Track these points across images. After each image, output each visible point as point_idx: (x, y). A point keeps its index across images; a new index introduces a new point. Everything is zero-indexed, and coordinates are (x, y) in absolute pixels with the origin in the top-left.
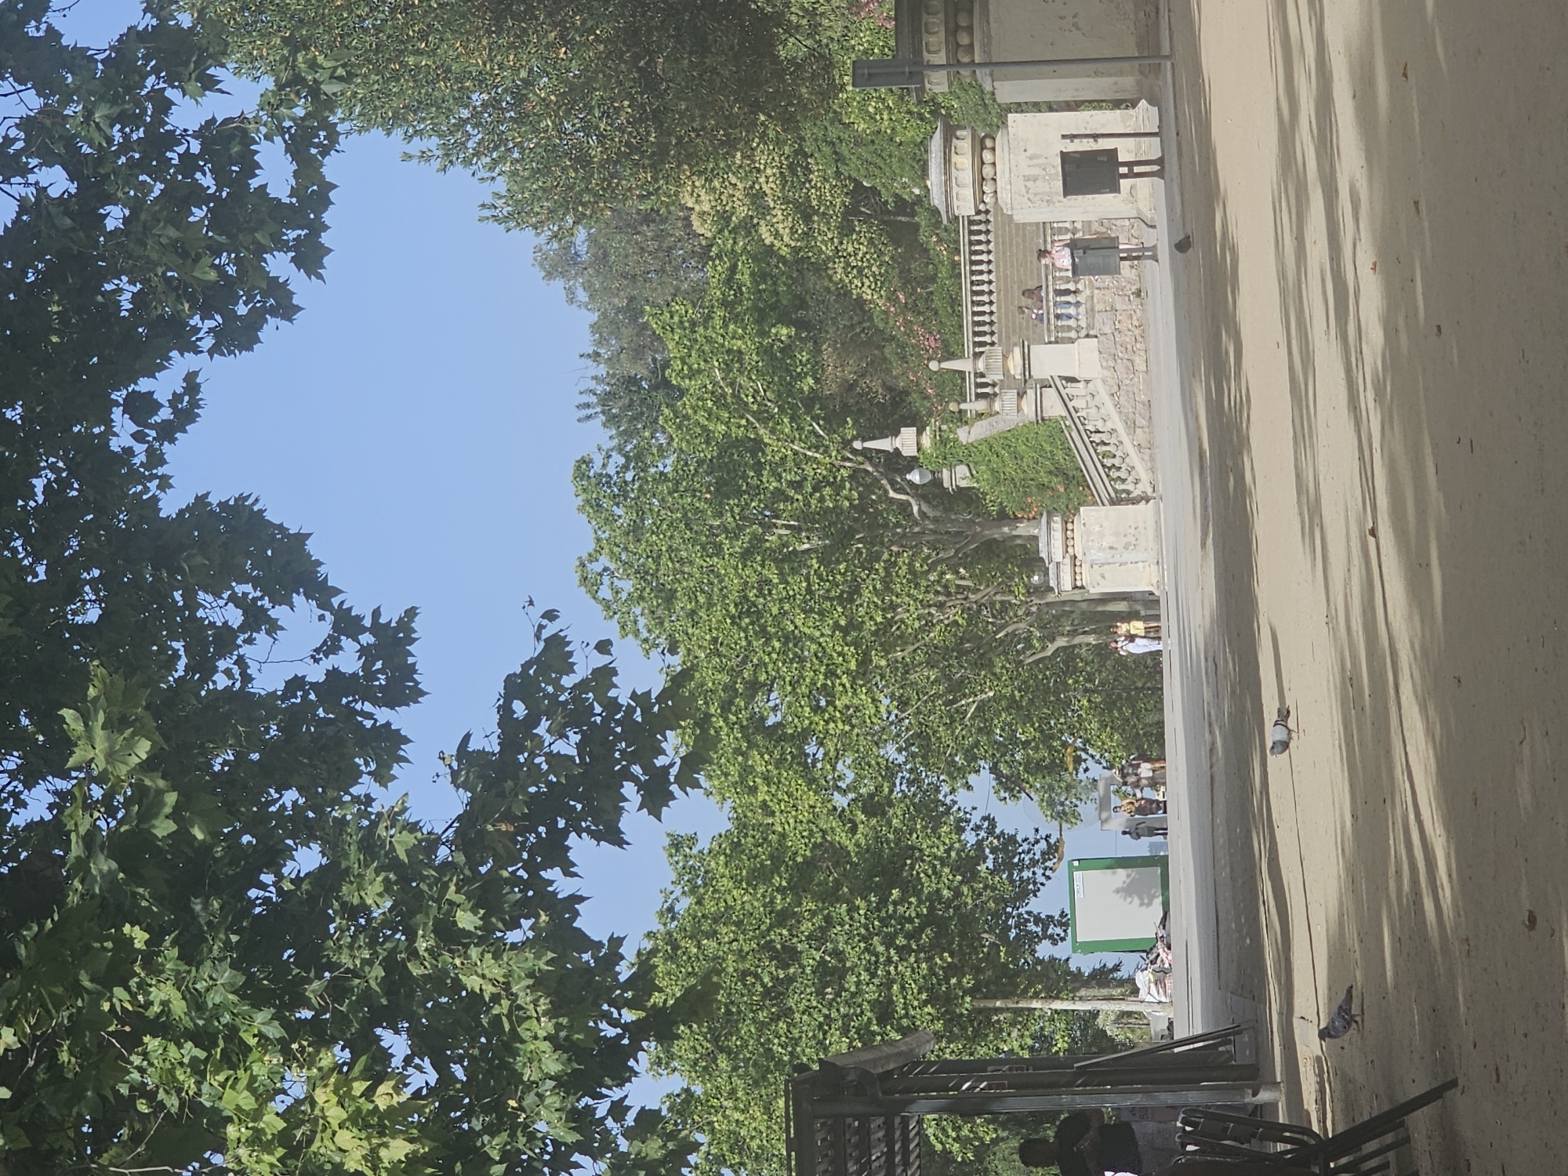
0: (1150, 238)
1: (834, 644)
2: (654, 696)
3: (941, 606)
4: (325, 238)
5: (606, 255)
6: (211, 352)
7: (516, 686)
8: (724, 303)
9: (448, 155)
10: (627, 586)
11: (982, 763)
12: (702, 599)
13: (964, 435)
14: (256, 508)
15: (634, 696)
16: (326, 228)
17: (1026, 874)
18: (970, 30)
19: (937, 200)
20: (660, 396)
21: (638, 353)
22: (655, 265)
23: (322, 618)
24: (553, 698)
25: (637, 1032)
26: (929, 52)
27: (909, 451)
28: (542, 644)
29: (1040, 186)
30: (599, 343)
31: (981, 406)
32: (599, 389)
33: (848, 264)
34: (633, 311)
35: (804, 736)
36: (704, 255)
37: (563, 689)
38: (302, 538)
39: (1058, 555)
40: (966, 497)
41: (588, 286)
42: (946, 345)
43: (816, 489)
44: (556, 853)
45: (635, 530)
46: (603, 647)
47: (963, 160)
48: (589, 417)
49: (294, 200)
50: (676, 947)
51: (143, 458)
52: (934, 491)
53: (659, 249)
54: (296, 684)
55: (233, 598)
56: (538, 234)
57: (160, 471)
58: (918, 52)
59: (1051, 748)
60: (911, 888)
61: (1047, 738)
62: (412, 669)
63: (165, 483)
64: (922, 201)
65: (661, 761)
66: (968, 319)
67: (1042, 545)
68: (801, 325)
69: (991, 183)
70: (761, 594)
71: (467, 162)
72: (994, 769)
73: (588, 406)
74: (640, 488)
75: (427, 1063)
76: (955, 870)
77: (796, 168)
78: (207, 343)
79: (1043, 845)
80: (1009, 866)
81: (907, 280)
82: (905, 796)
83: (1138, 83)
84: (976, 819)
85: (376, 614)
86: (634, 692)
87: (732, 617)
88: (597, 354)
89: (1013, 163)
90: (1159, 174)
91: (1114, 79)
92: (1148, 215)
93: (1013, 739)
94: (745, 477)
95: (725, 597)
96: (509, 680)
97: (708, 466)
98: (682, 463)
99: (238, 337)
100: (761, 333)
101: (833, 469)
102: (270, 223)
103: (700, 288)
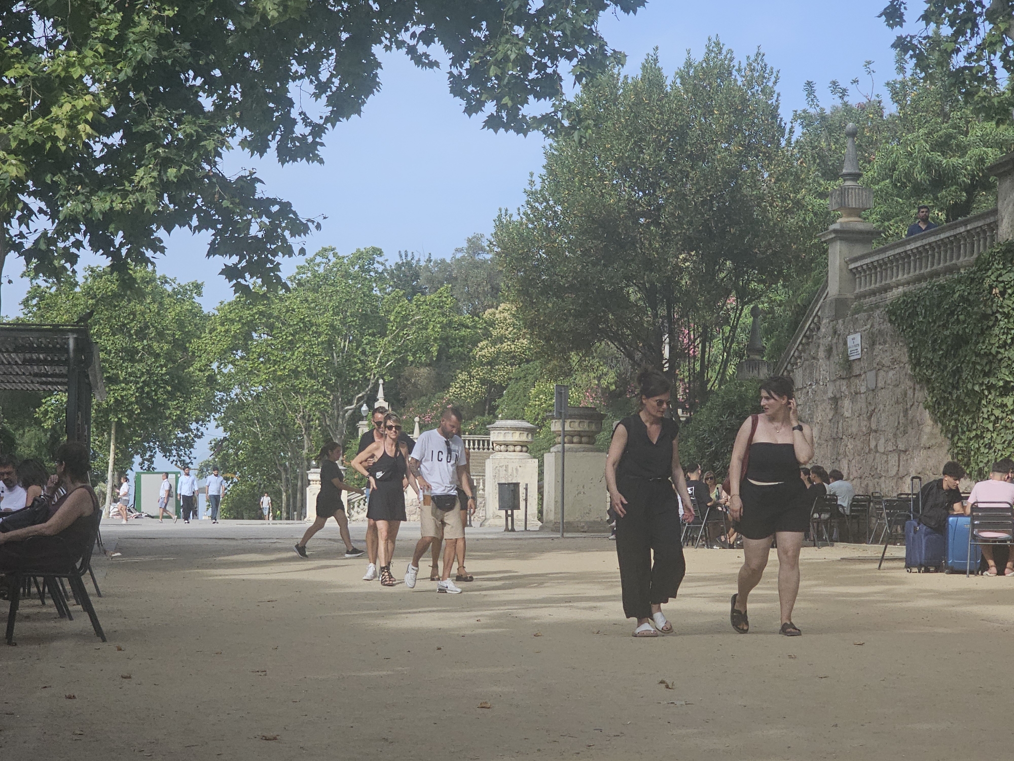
1: (289, 365)
2: (278, 273)
3: (303, 417)
4: (502, 130)
5: (477, 267)
6: (451, 73)
7: (286, 207)
8: (450, 322)
9: (532, 193)
10: (321, 270)
11: (229, 434)
12: (313, 305)
14: (375, 90)
15: (278, 264)
16: (506, 131)
17: (174, 452)
18: (580, 443)
19: (498, 423)
20: (409, 290)
21: (430, 280)
22: (472, 290)
23: (321, 118)
24: (279, 226)
26: (571, 422)
28: (305, 222)
29: (503, 473)
30: (436, 262)
32: (414, 262)
33: (466, 381)
34: (451, 279)
35: (246, 349)
36: (474, 313)
37: (283, 231)
38: (359, 112)
40: (354, 431)
41: (463, 258)
43: (361, 361)
44: (205, 223)
45: (347, 275)
46: (302, 251)
47: (516, 437)
48: (401, 256)
49: (520, 117)
50: (148, 282)
51: (400, 39)
52: (357, 416)
53: (479, 293)
54: (291, 103)
55: (332, 75)
56: (492, 235)
57: (394, 46)
58: (571, 417)
59: (234, 466)
60: (172, 396)
61: (239, 465)
62: (295, 160)
63: (388, 48)
64: (496, 417)
65: (247, 276)
68: (439, 357)
69: (505, 449)
70: (314, 332)
71: (528, 203)
72: (225, 439)
73: (406, 256)
74: (367, 279)
75: (103, 153)
76: (179, 417)
77: (513, 359)
78: (455, 72)
79: (188, 461)
80: (180, 444)
82: (215, 396)
83: (551, 521)
84: (202, 429)
85: (322, 144)
86: (280, 264)
87: (304, 319)
88: (431, 261)
89: (515, 461)
90: (507, 530)
91: (553, 509)
92: (487, 523)
93: (239, 449)
94: (369, 328)
95: (314, 316)
96: (289, 204)
97: (375, 310)
98: (377, 299)
99: (457, 86)
100: (436, 339)
101: (371, 369)
102: (510, 104)
103: (459, 311)
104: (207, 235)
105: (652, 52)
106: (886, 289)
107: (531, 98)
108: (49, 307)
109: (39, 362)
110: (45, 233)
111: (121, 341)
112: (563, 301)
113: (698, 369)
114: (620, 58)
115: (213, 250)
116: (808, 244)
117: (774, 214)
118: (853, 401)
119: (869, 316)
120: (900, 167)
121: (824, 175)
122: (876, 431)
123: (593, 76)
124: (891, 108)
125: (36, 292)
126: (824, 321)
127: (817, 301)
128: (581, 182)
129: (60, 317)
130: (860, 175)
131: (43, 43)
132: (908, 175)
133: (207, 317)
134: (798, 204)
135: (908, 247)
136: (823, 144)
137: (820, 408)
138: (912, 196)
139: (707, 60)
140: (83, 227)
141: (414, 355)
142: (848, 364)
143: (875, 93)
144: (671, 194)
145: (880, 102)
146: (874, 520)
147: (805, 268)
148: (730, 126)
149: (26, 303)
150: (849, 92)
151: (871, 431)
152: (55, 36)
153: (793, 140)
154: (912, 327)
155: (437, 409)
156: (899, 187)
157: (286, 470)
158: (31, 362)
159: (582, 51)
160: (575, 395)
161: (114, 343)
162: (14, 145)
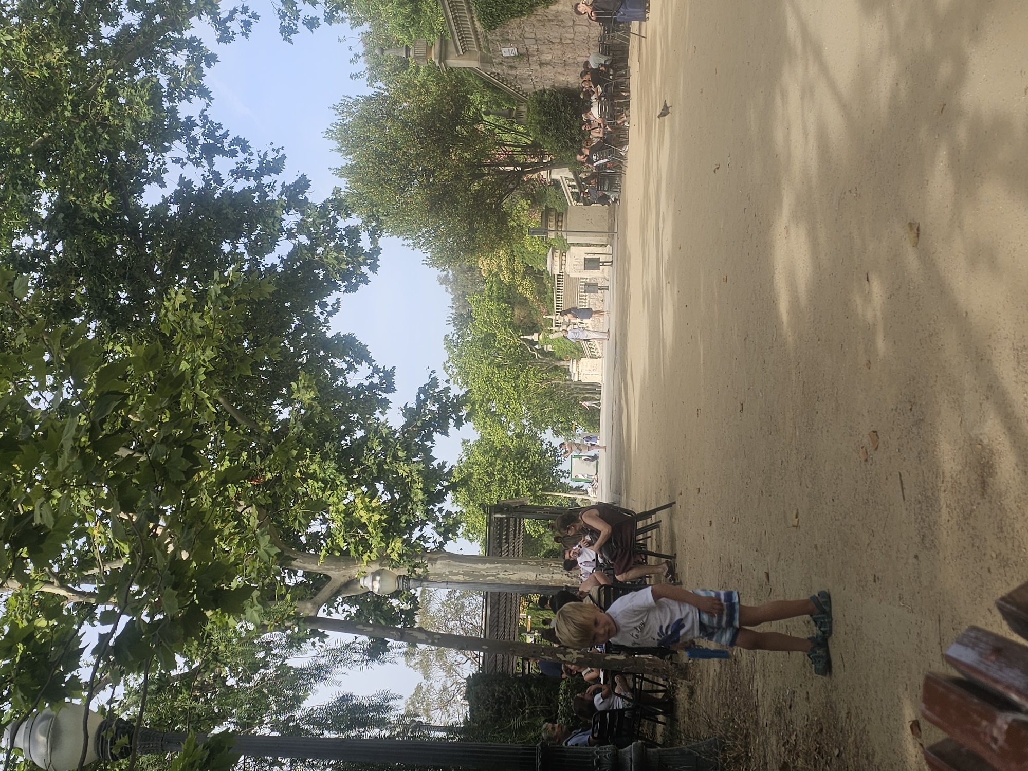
0: (607, 284)
1: (511, 390)
2: (460, 396)
3: (541, 383)
4: (378, 263)
5: (457, 279)
6: (344, 292)
7: (422, 390)
8: (489, 296)
9: (414, 245)
10: (456, 370)
11: (549, 427)
12: (476, 376)
13: (551, 336)
14: (353, 336)
15: (454, 396)
16: (378, 260)
18: (562, 221)
19: (549, 269)
20: (469, 319)
21: (464, 307)
22: (470, 283)
23: (369, 368)
24: (432, 394)
25: (447, 488)
26: (550, 227)
27: (536, 339)
28: (430, 379)
29: (578, 267)
30: (453, 304)
31: (557, 329)
32: (453, 316)
33: (523, 287)
34: (463, 295)
35: (502, 415)
36: (484, 282)
37: (435, 392)
38: (366, 346)
39: (574, 371)
40: (551, 354)
41: (452, 287)
42: (548, 312)
43: (510, 348)
44: (429, 437)
45: (460, 355)
46: (447, 381)
47: (557, 259)
48: (449, 324)
49: (370, 251)
50: (461, 471)
51: (323, 321)
52: (542, 352)
53: (472, 279)
54: (360, 385)
55: (345, 361)
56: (438, 270)
57: (327, 325)
58: (547, 226)
59: (568, 424)
60: (527, 459)
61: (568, 421)
62: (393, 383)
63: (328, 328)
64: (545, 271)
65: (461, 414)
66: (555, 305)
67: (570, 368)
68: (509, 303)
69: (564, 265)
70: (492, 376)
71: (420, 248)
72: (552, 429)
73: (449, 321)
74: (462, 344)
75: (388, 494)
76: (539, 455)
77: (511, 259)
78: (343, 289)
80: (555, 455)
81: (539, 293)
82: (528, 434)
83: (607, 240)
84: (546, 442)
85: (384, 367)
87: (484, 381)
88: (452, 307)
89: (571, 260)
90: (611, 266)
92: (607, 277)
93: (558, 421)
94: (491, 343)
95: (483, 375)
96: (420, 389)
97: (481, 340)
98: (474, 338)
99: (352, 288)
100: (498, 305)
101: (515, 343)
102: (363, 257)
103: (482, 291)
104: (436, 436)
105: (332, 171)
106: (476, 32)
107: (359, 244)
108: (474, 528)
109: (507, 535)
110: (434, 528)
111: (494, 487)
112: (478, 229)
113: (520, 149)
114: (337, 191)
115: (445, 433)
116: (447, 79)
117: (429, 100)
118: (542, 53)
119: (491, 42)
120: (402, 22)
121: (406, 69)
122: (561, 39)
123: (347, 207)
124: (366, 27)
125: (466, 534)
126: (494, 70)
127: (482, 74)
128: (408, 216)
129: (481, 521)
130: (407, 46)
131: (324, 526)
132: (406, 17)
133: (482, 437)
134: (423, 85)
135: (451, 17)
136: (387, 69)
137: (546, 74)
138: (419, 15)
139: (337, 139)
140: (431, 507)
141: (507, 317)
142: (520, 56)
143: (357, 36)
144: (416, 162)
145: (363, 34)
146: (615, 41)
147: (461, 81)
148: (376, 126)
149: (471, 540)
150: (357, 53)
151: (561, 43)
152: (321, 520)
153: (385, 88)
154: (498, 16)
155: (538, 305)
156: (414, 23)
157: (571, 394)
158: (507, 539)
159: (332, 213)
160: (533, 224)
161: (496, 491)
162: (383, 544)
